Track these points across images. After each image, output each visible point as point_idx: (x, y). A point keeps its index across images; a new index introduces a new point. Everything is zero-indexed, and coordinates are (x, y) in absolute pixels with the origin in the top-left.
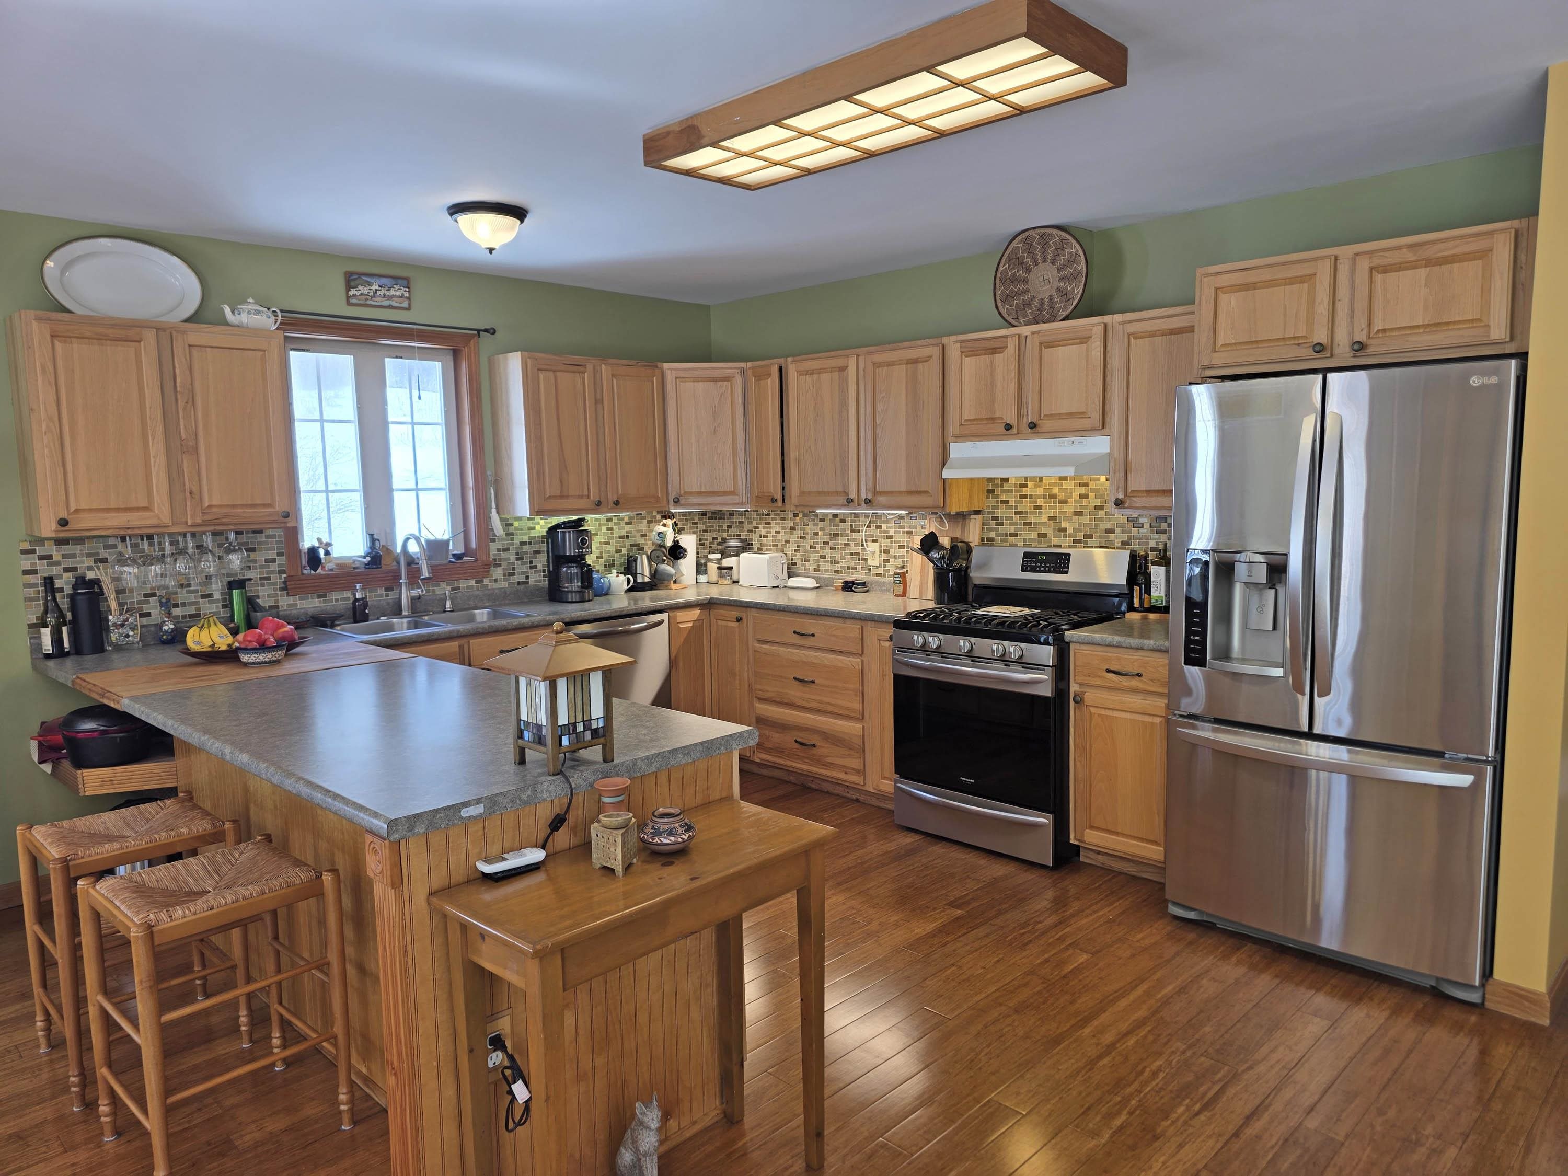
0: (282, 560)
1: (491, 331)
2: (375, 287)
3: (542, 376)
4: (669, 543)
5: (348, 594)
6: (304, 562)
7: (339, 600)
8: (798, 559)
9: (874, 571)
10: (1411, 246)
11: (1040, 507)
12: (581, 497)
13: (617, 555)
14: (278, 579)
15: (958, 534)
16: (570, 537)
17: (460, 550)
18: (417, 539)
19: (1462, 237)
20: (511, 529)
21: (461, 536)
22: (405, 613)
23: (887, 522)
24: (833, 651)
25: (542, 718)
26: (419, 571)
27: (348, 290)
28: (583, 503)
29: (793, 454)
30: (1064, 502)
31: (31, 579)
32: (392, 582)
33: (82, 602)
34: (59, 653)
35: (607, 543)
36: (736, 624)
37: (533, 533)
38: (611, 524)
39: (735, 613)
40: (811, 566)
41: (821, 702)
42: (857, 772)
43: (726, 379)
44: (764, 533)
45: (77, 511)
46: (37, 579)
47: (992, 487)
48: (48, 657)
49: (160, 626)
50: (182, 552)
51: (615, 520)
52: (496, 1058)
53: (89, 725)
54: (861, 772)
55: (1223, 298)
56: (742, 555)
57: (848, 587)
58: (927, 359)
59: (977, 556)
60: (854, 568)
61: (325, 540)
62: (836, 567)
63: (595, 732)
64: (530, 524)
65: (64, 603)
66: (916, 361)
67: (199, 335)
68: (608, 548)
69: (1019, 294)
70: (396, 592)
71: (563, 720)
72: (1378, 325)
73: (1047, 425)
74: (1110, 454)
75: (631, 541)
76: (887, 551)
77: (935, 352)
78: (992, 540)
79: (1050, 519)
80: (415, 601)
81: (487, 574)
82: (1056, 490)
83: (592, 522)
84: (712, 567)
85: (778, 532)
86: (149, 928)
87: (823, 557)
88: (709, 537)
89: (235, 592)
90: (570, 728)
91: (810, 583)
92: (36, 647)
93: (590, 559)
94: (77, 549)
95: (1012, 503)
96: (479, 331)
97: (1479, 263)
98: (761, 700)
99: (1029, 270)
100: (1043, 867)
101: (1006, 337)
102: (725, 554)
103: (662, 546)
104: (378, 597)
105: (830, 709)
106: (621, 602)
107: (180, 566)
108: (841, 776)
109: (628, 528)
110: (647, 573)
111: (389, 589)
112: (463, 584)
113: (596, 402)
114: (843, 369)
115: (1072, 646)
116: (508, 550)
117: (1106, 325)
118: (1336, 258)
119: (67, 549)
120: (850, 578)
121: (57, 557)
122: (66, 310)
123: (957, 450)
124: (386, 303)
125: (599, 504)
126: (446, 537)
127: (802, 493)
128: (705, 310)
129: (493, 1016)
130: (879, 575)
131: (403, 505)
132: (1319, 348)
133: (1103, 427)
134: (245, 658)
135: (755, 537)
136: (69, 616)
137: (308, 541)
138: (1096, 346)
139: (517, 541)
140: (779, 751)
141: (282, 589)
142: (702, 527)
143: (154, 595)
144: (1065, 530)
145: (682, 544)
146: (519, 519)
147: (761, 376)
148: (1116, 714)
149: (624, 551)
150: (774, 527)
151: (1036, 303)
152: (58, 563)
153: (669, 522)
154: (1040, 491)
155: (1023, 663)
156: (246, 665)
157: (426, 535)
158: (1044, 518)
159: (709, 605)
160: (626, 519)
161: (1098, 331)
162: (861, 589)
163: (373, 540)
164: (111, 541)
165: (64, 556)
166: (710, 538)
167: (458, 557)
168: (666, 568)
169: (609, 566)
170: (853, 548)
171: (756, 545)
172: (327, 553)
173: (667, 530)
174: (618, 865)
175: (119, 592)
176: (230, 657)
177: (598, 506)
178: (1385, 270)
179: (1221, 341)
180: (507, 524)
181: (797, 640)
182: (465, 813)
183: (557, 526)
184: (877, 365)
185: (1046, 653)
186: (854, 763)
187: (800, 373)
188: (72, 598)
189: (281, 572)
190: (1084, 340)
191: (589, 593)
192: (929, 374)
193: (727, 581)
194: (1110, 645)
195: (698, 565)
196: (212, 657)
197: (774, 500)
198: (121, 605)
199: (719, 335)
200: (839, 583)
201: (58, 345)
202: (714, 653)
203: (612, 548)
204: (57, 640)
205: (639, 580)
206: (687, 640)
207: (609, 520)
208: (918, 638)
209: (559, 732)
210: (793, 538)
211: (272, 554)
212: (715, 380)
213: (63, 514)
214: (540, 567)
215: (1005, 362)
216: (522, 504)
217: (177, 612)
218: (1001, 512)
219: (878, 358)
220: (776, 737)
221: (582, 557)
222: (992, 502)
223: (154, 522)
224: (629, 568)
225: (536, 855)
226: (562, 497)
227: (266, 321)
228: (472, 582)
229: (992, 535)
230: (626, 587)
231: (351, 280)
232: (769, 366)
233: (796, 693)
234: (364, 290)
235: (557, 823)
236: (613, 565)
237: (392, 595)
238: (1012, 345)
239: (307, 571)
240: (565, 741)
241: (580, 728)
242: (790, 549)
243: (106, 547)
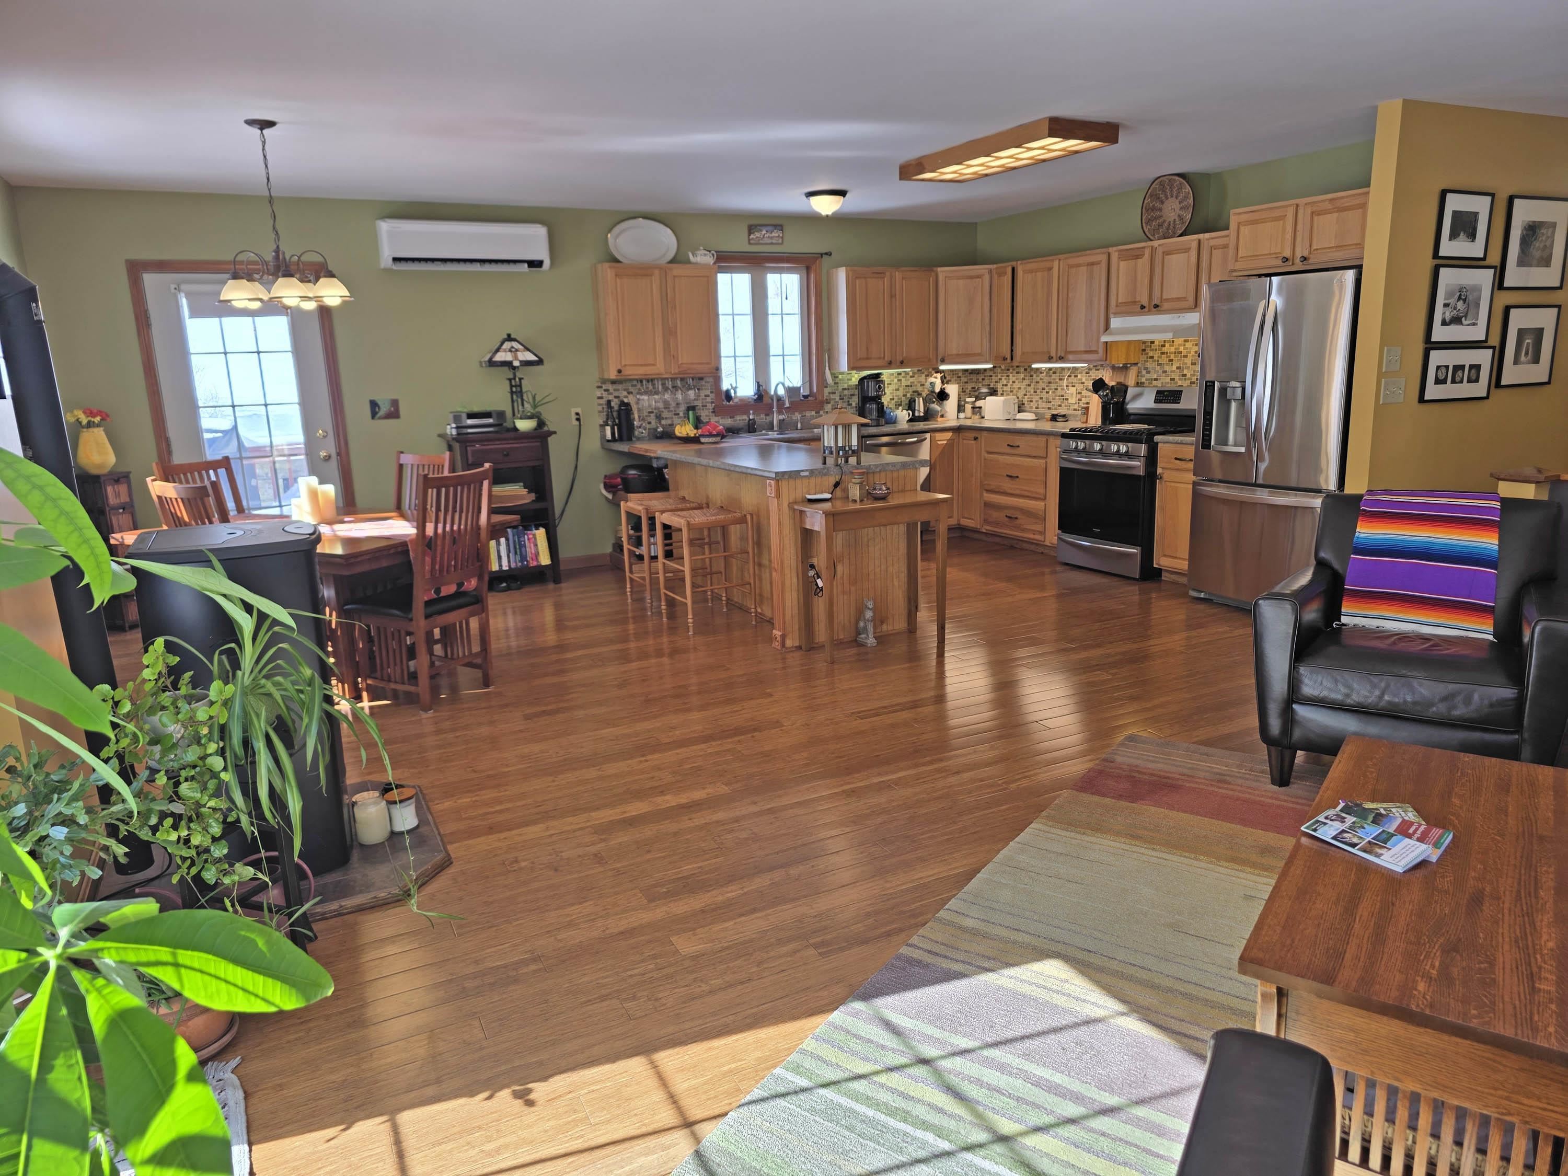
0: (712, 396)
1: (829, 254)
2: (764, 232)
3: (857, 281)
4: (937, 390)
5: (745, 417)
6: (723, 397)
7: (740, 420)
8: (1025, 400)
9: (1072, 407)
10: (1331, 200)
11: (1171, 360)
12: (880, 358)
13: (904, 398)
14: (710, 407)
15: (1122, 380)
16: (872, 384)
17: (807, 393)
18: (783, 384)
19: (1354, 195)
20: (837, 380)
21: (808, 384)
22: (775, 429)
23: (1081, 373)
24: (1030, 456)
25: (832, 444)
26: (784, 404)
27: (750, 234)
28: (880, 363)
29: (1018, 327)
30: (1186, 356)
31: (602, 401)
32: (769, 412)
33: (623, 413)
34: (614, 440)
35: (898, 390)
36: (973, 442)
37: (850, 383)
38: (900, 377)
39: (972, 435)
40: (1034, 405)
41: (1022, 490)
42: (1040, 533)
43: (978, 277)
44: (1005, 382)
45: (625, 365)
46: (603, 401)
47: (1145, 347)
48: (608, 441)
49: (655, 430)
50: (666, 389)
51: (903, 374)
52: (812, 573)
53: (632, 472)
54: (1043, 533)
55: (1242, 228)
56: (988, 398)
57: (1054, 418)
58: (1098, 263)
59: (1131, 392)
60: (1060, 406)
61: (734, 385)
62: (1050, 405)
63: (853, 451)
64: (849, 377)
65: (615, 414)
66: (1092, 264)
67: (677, 270)
68: (898, 393)
69: (1156, 218)
70: (771, 416)
71: (840, 444)
72: (1314, 247)
73: (1166, 306)
74: (1199, 324)
75: (914, 388)
76: (1080, 393)
77: (1104, 258)
78: (1143, 383)
79: (1178, 368)
80: (781, 422)
81: (822, 408)
82: (1181, 349)
83: (887, 374)
84: (968, 407)
85: (1014, 382)
86: (688, 524)
87: (1041, 398)
88: (969, 386)
89: (691, 413)
90: (843, 448)
91: (1031, 416)
92: (603, 436)
93: (885, 400)
94: (620, 387)
95: (1156, 358)
96: (822, 254)
97: (1360, 210)
98: (988, 491)
99: (1162, 202)
100: (1135, 579)
101: (1144, 248)
102: (978, 398)
103: (933, 392)
104: (761, 419)
105: (1026, 494)
106: (903, 425)
107: (667, 396)
108: (1031, 536)
109: (912, 380)
110: (922, 409)
111: (767, 415)
112: (808, 414)
113: (891, 297)
114: (1050, 269)
115: (1160, 445)
116: (834, 393)
117: (1200, 241)
118: (1297, 206)
119: (615, 386)
120: (1055, 412)
121: (611, 391)
122: (618, 261)
123: (1115, 322)
124: (769, 241)
125: (890, 363)
126: (799, 385)
127: (1023, 353)
128: (975, 225)
129: (811, 557)
130: (1075, 410)
131: (775, 365)
132: (1286, 260)
133: (1196, 306)
134: (703, 440)
135: (999, 386)
136: (617, 421)
137: (725, 386)
138: (1194, 254)
139: (840, 388)
140: (997, 524)
141: (713, 412)
142: (964, 379)
143: (652, 412)
144: (1185, 375)
145: (947, 391)
146: (842, 373)
147: (1001, 274)
148: (1178, 485)
149: (909, 395)
150: (1012, 378)
151: (1166, 225)
152: (611, 394)
153: (939, 375)
154: (1173, 349)
155: (1128, 455)
156: (702, 443)
157: (788, 384)
158: (1174, 368)
159: (958, 430)
160: (911, 374)
161: (1194, 245)
162: (1061, 419)
163: (759, 385)
164: (635, 383)
165: (615, 390)
166: (970, 388)
167: (805, 397)
168: (935, 406)
169: (898, 405)
170: (1059, 392)
171: (1000, 392)
172: (735, 393)
173: (937, 380)
174: (858, 498)
175: (639, 410)
176: (695, 440)
177: (890, 365)
178: (1320, 213)
179: (1240, 255)
180: (835, 377)
181: (1009, 450)
182: (803, 474)
183: (865, 378)
184: (1070, 266)
185: (1143, 449)
186: (1039, 527)
187: (1025, 272)
188: (619, 411)
189: (712, 403)
190: (1187, 250)
191: (883, 421)
192: (1101, 271)
193: (977, 417)
194: (1177, 443)
195: (959, 406)
196: (687, 440)
197: (1005, 359)
198: (639, 417)
199: (984, 242)
200: (1049, 416)
201: (618, 280)
202: (961, 461)
203: (900, 393)
204: (613, 434)
205: (917, 414)
206: (942, 453)
207: (899, 374)
208: (1073, 444)
209: (839, 449)
210: (1023, 385)
211: (708, 392)
212: (971, 277)
213: (619, 367)
214: (854, 404)
215: (1143, 263)
216: (843, 363)
217: (663, 422)
218: (1149, 365)
219: (1071, 262)
220: (995, 515)
221: (879, 397)
222: (1144, 358)
223: (657, 372)
224: (911, 406)
225: (828, 496)
226: (867, 358)
227: (709, 260)
228: (813, 413)
229: (1143, 380)
230: (907, 418)
231: (751, 229)
232: (1006, 267)
233: (1007, 485)
234: (757, 234)
235: (837, 485)
236: (900, 405)
237: (769, 419)
238: (1147, 252)
239: (725, 403)
240: (841, 453)
241: (847, 448)
242: (1020, 395)
243: (633, 386)
